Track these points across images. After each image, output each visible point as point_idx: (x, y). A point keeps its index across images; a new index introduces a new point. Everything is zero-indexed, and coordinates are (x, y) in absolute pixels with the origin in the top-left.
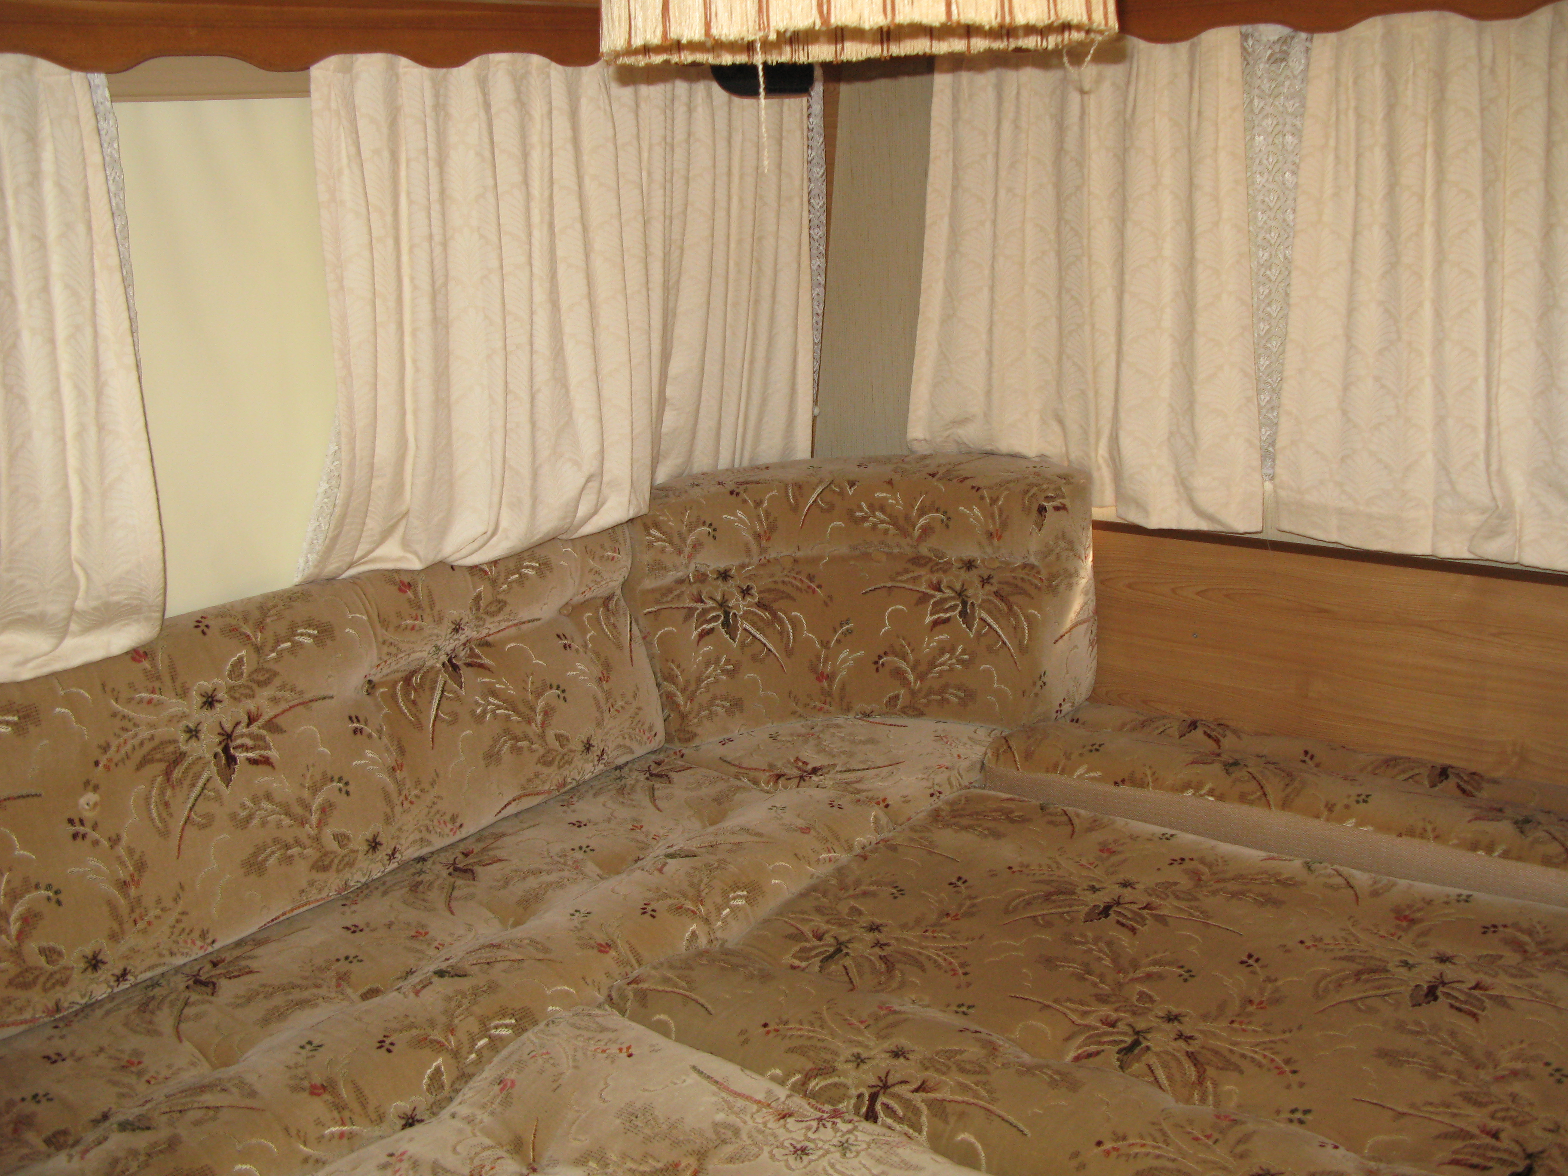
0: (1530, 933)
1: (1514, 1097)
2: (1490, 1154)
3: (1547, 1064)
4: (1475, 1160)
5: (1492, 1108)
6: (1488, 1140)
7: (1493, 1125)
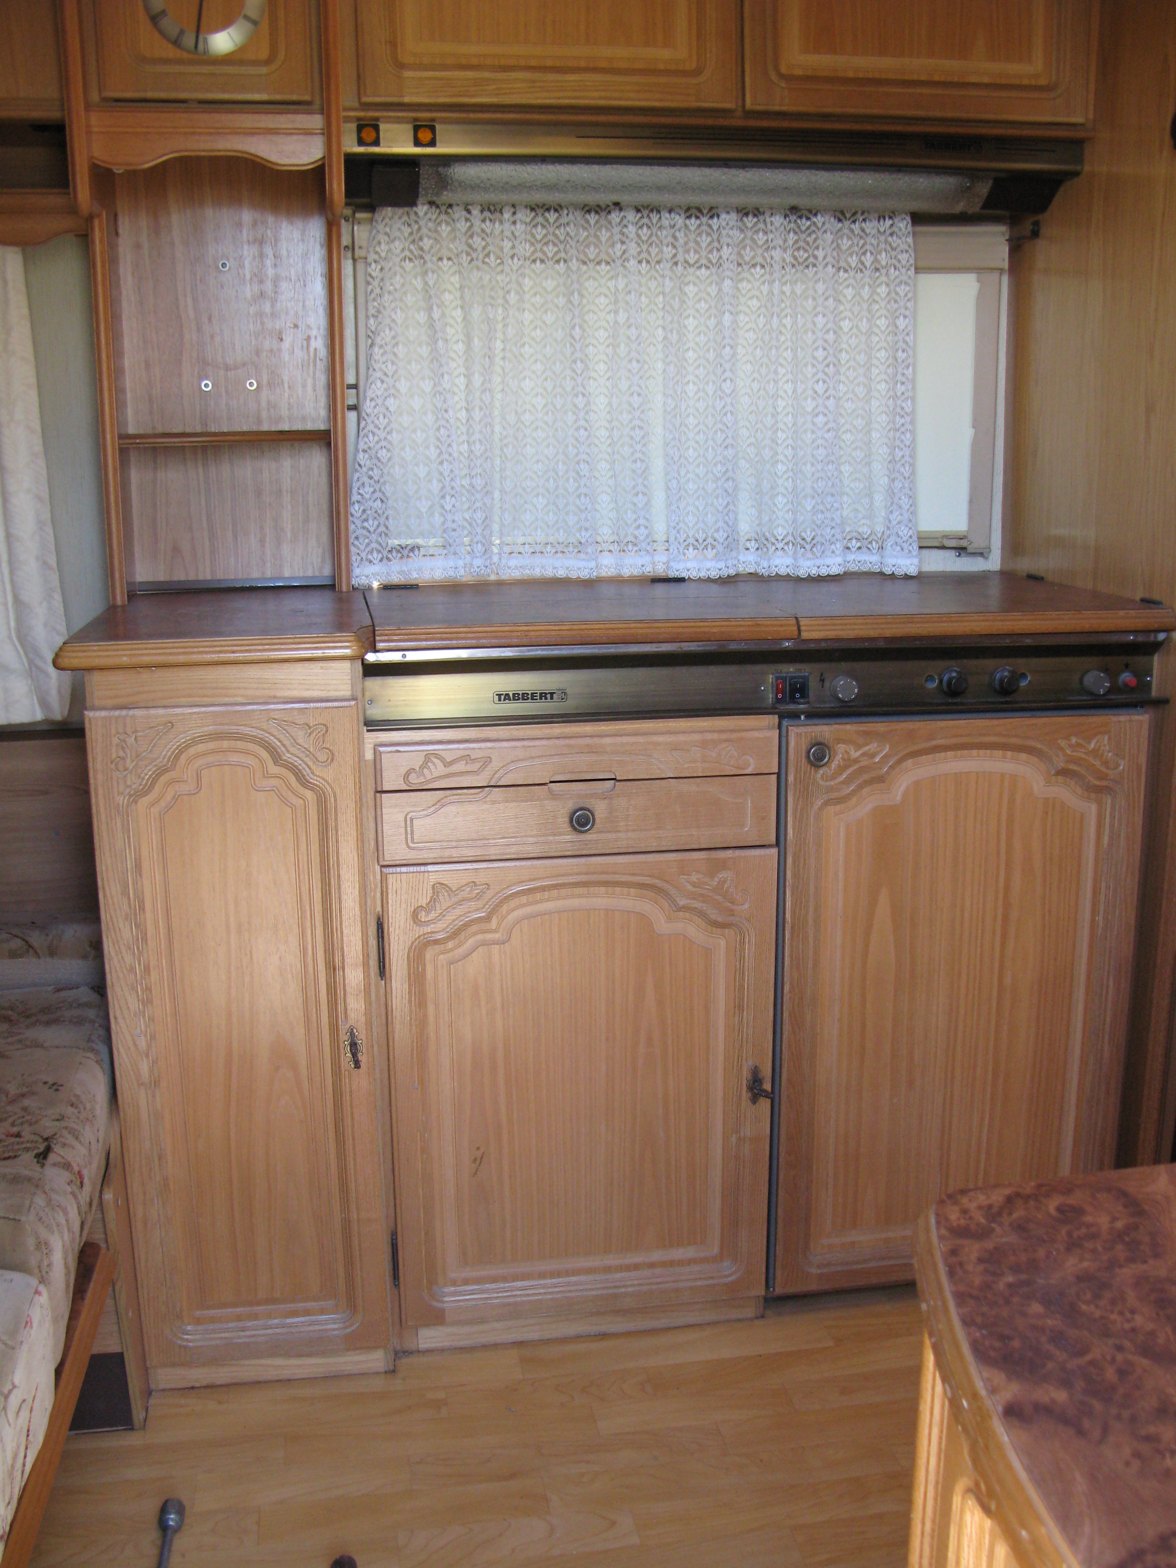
0: (12, 1008)
1: (25, 1109)
2: (16, 1147)
3: (45, 1083)
4: (6, 1155)
5: (11, 1120)
6: (13, 1140)
7: (15, 1130)
